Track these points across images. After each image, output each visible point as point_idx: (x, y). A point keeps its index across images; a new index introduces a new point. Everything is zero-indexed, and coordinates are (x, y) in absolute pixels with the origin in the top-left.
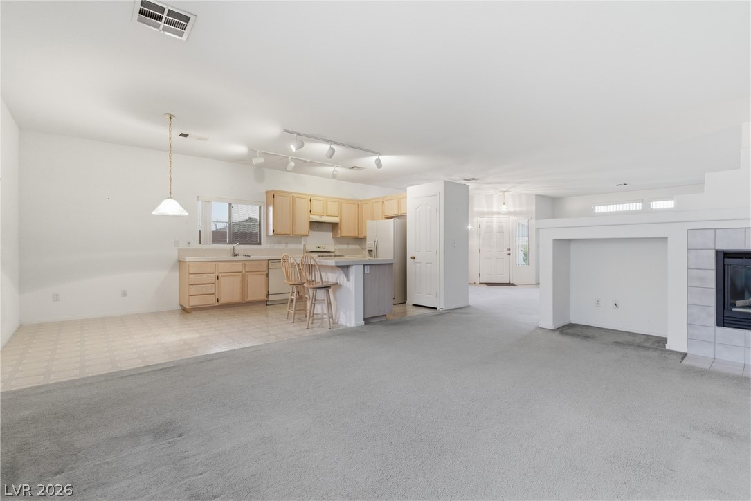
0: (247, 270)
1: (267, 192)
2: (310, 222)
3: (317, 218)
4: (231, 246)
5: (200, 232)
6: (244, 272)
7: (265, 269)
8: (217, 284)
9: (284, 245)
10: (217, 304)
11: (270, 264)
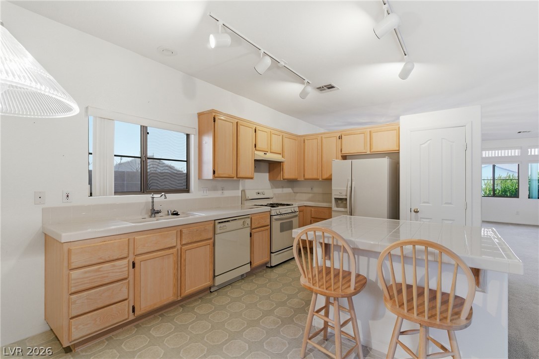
0: (184, 242)
1: (200, 115)
2: (255, 160)
3: (260, 155)
4: (146, 198)
5: (90, 172)
6: (179, 247)
7: (210, 235)
8: (131, 278)
9: (220, 192)
10: (132, 317)
11: (218, 226)
